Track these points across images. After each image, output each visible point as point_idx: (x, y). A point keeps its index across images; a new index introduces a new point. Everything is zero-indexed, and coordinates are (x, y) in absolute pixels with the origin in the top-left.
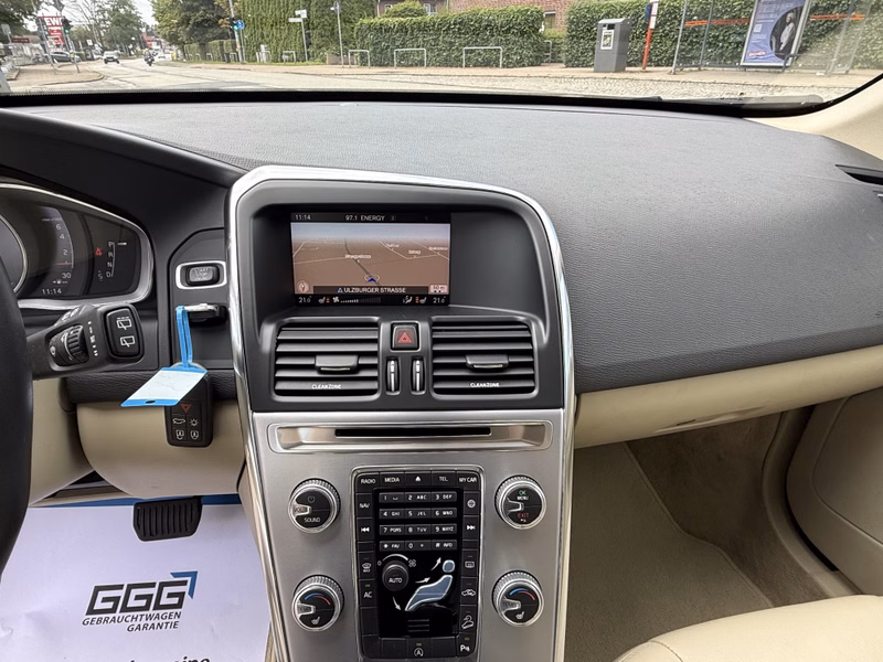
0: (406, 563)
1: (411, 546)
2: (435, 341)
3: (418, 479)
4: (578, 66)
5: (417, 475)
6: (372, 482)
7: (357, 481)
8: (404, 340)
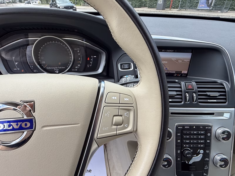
0: (190, 151)
1: (192, 146)
2: (198, 88)
3: (194, 127)
4: (151, 8)
5: (194, 126)
6: (181, 127)
7: (177, 127)
8: (190, 87)
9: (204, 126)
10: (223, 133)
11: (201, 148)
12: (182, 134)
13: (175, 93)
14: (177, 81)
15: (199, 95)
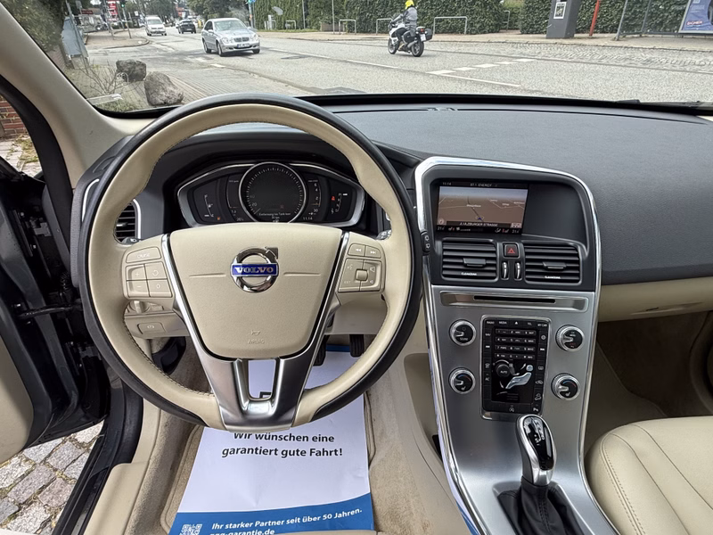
1: (511, 356)
3: (516, 323)
4: (532, 33)
5: (515, 321)
6: (492, 323)
7: (485, 322)
8: (512, 252)
9: (535, 322)
10: (568, 334)
11: (528, 362)
12: (495, 335)
13: (483, 262)
14: (491, 240)
15: (528, 267)
